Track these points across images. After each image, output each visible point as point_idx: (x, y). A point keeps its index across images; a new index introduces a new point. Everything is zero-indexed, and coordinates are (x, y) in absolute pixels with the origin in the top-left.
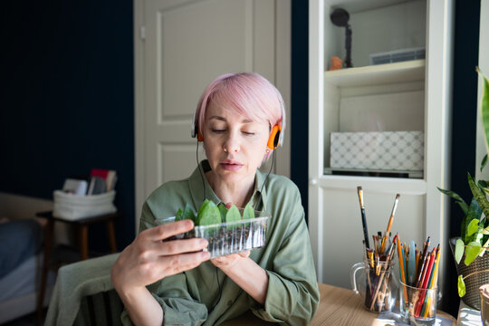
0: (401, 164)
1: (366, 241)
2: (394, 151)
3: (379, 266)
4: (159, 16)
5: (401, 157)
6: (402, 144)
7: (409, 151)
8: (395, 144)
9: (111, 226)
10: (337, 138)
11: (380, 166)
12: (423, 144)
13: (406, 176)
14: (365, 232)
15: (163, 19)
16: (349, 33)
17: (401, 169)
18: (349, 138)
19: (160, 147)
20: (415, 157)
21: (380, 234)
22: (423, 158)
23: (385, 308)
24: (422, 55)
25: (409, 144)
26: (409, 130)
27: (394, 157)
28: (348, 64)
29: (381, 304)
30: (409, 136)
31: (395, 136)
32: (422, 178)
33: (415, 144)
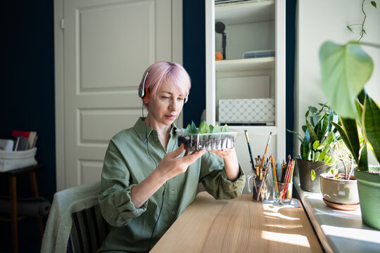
0: (262, 118)
1: (252, 161)
2: (258, 110)
3: (261, 174)
4: (77, 12)
5: (262, 114)
6: (262, 106)
7: (266, 110)
8: (258, 106)
9: (34, 175)
10: (223, 103)
11: (250, 119)
12: (274, 106)
13: (265, 125)
14: (251, 156)
15: (80, 15)
16: (224, 38)
17: (262, 121)
18: (230, 103)
19: (78, 112)
20: (270, 114)
21: (259, 157)
22: (274, 114)
23: (265, 199)
24: (273, 54)
25: (266, 106)
26: (266, 98)
27: (258, 114)
28: (224, 58)
29: (263, 196)
30: (266, 101)
31: (258, 101)
32: (274, 125)
33: (270, 106)
